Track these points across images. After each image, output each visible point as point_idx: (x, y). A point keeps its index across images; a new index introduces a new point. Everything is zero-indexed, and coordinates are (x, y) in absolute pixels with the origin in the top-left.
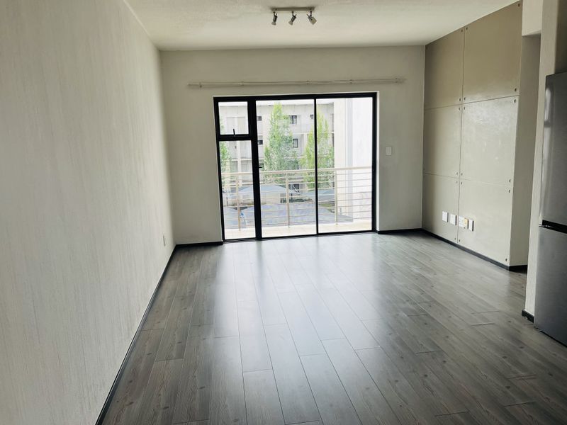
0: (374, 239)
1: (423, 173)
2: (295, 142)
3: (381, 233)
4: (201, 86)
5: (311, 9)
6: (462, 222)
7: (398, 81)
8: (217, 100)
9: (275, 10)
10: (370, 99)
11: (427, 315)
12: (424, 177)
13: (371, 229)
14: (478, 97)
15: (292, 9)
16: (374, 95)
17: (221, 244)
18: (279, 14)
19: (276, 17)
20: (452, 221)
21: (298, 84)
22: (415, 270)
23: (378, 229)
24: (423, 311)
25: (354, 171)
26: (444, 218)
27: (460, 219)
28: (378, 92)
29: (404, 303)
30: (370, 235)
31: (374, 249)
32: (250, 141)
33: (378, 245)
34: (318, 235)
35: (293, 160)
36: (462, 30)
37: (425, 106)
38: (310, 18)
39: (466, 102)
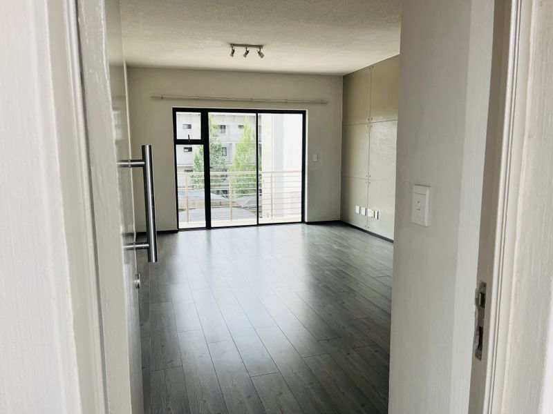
0: (303, 228)
1: (342, 176)
2: (224, 150)
3: (309, 223)
4: (162, 98)
5: (260, 47)
6: (370, 214)
7: (323, 103)
8: (175, 110)
9: (233, 45)
10: (301, 116)
11: (344, 272)
12: (342, 179)
13: (300, 221)
14: (381, 118)
15: (246, 46)
16: (304, 113)
17: (176, 232)
18: (236, 49)
19: (234, 51)
20: (363, 212)
21: (243, 101)
22: (336, 247)
23: (306, 221)
24: (341, 270)
25: (285, 174)
26: (357, 211)
27: (369, 210)
28: (307, 111)
29: (328, 266)
30: (300, 225)
31: (303, 234)
32: (203, 146)
33: (306, 232)
34: (258, 225)
35: (222, 167)
36: (369, 67)
37: (343, 123)
38: (259, 53)
39: (373, 121)
